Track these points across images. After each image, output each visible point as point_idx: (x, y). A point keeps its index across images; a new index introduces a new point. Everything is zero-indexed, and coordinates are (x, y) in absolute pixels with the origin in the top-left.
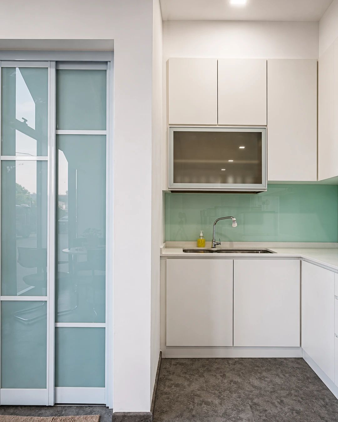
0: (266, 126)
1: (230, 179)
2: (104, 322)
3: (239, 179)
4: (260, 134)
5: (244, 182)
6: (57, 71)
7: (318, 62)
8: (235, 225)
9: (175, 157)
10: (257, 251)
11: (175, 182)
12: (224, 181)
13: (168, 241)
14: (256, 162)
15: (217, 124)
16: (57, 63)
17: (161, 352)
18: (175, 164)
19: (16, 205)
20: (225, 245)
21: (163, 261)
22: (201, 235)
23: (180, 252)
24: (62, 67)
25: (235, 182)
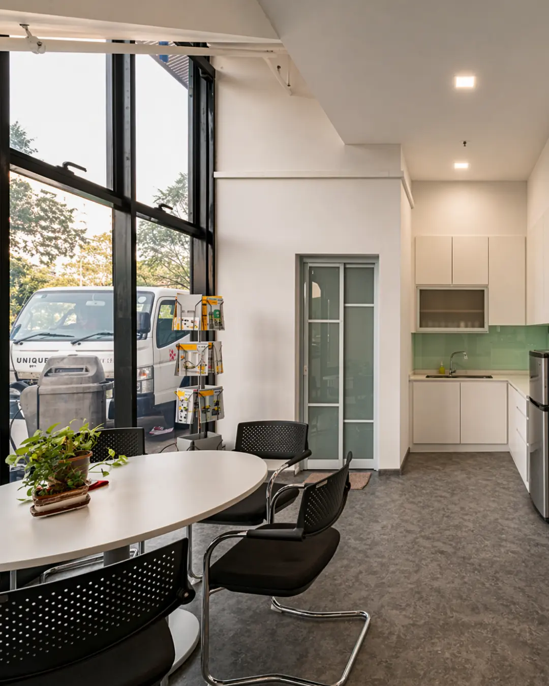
0: (488, 285)
1: (462, 324)
2: (373, 419)
3: (469, 324)
4: (483, 291)
5: (473, 326)
6: (345, 269)
7: (526, 238)
8: (466, 358)
9: (420, 309)
10: (482, 377)
11: (421, 326)
12: (459, 326)
13: (415, 370)
14: (480, 311)
15: (451, 283)
16: (345, 264)
17: (409, 448)
18: (421, 313)
19: (313, 344)
20: (458, 373)
21: (411, 384)
22: (442, 365)
23: (424, 377)
24: (348, 266)
25: (466, 326)
